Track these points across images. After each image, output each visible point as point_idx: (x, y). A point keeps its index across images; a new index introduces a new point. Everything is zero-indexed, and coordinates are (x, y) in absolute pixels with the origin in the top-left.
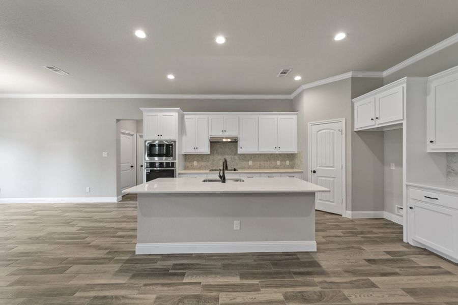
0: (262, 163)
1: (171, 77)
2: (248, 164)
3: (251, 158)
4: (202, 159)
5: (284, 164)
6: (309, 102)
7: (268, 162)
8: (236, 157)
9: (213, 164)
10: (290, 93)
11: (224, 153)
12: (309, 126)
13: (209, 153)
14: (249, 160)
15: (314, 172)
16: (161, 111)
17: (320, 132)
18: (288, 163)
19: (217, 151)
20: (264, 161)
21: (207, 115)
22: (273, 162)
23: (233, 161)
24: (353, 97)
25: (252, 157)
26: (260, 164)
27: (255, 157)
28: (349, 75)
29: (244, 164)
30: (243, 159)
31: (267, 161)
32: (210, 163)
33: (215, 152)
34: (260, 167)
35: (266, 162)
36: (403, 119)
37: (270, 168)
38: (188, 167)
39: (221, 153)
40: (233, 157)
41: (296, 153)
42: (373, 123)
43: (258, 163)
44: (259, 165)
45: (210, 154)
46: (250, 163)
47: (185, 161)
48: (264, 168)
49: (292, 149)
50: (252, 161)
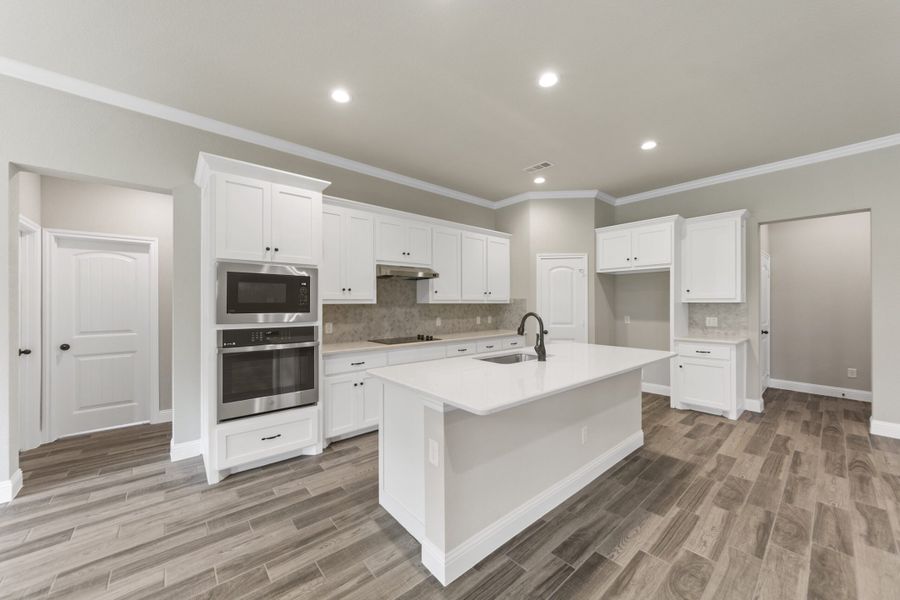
0: (455, 321)
1: (341, 96)
2: (434, 324)
3: (440, 312)
5: (486, 322)
6: (538, 222)
7: (465, 320)
8: (415, 311)
10: (495, 198)
12: (538, 259)
13: (375, 302)
14: (436, 317)
16: (274, 179)
17: (555, 270)
18: (490, 320)
20: (459, 318)
21: (372, 211)
22: (471, 320)
23: (408, 321)
24: (597, 226)
25: (441, 310)
26: (453, 325)
27: (445, 310)
28: (593, 194)
29: (428, 324)
30: (425, 315)
31: (463, 318)
34: (453, 330)
35: (460, 320)
36: (670, 264)
37: (468, 331)
39: (387, 303)
40: (408, 310)
41: (508, 302)
42: (628, 264)
43: (451, 321)
44: (451, 327)
49: (501, 296)
50: (443, 319)
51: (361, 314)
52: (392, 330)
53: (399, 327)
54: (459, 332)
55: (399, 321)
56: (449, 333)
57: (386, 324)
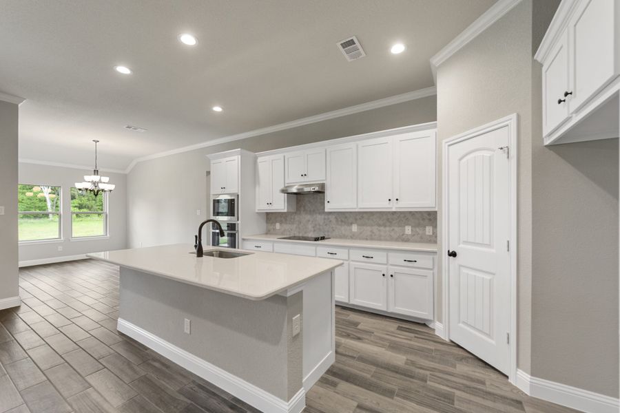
0: (375, 229)
2: (351, 230)
3: (356, 219)
4: (286, 220)
5: (421, 232)
7: (387, 229)
9: (299, 228)
11: (314, 211)
14: (351, 224)
15: (453, 254)
16: (225, 156)
17: (465, 160)
18: (429, 230)
19: (304, 207)
20: (379, 225)
21: (282, 153)
22: (396, 229)
23: (326, 225)
25: (358, 217)
26: (372, 231)
27: (363, 217)
29: (344, 229)
30: (342, 221)
31: (385, 226)
32: (295, 226)
33: (302, 209)
34: (371, 235)
35: (382, 228)
37: (391, 239)
38: (269, 231)
39: (310, 211)
41: (437, 209)
43: (369, 228)
44: (369, 233)
45: (296, 213)
46: (355, 228)
47: (267, 223)
48: (379, 239)
50: (358, 225)
51: (294, 219)
52: (314, 231)
53: (320, 229)
54: (380, 240)
55: (319, 225)
56: (367, 239)
57: (310, 226)
